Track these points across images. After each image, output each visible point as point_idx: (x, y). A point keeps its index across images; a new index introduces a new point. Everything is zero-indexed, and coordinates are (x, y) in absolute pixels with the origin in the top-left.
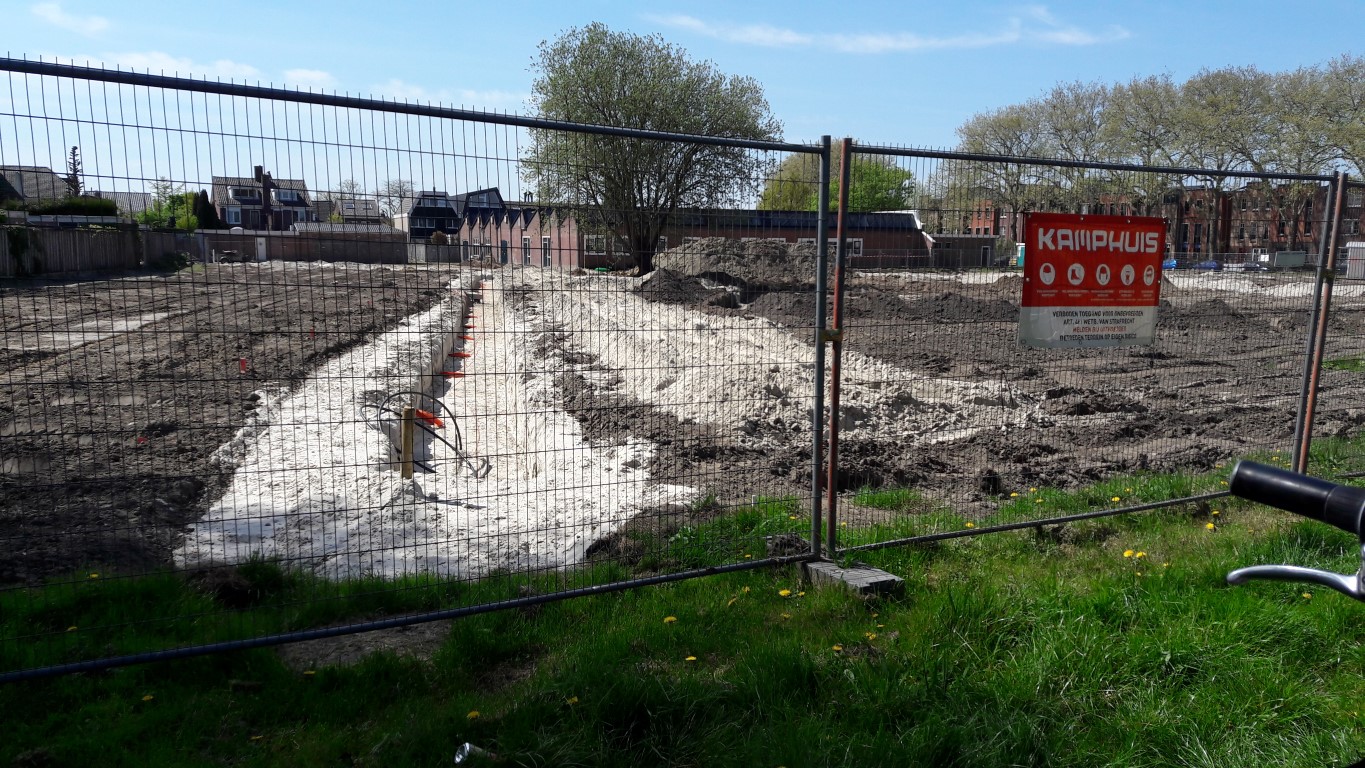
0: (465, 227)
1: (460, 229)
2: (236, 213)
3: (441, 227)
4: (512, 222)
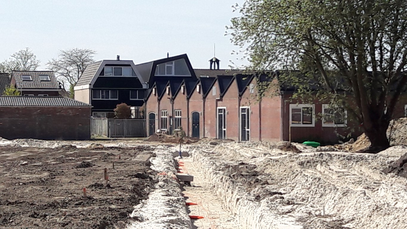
0: (153, 98)
1: (146, 101)
3: (125, 98)
4: (206, 91)
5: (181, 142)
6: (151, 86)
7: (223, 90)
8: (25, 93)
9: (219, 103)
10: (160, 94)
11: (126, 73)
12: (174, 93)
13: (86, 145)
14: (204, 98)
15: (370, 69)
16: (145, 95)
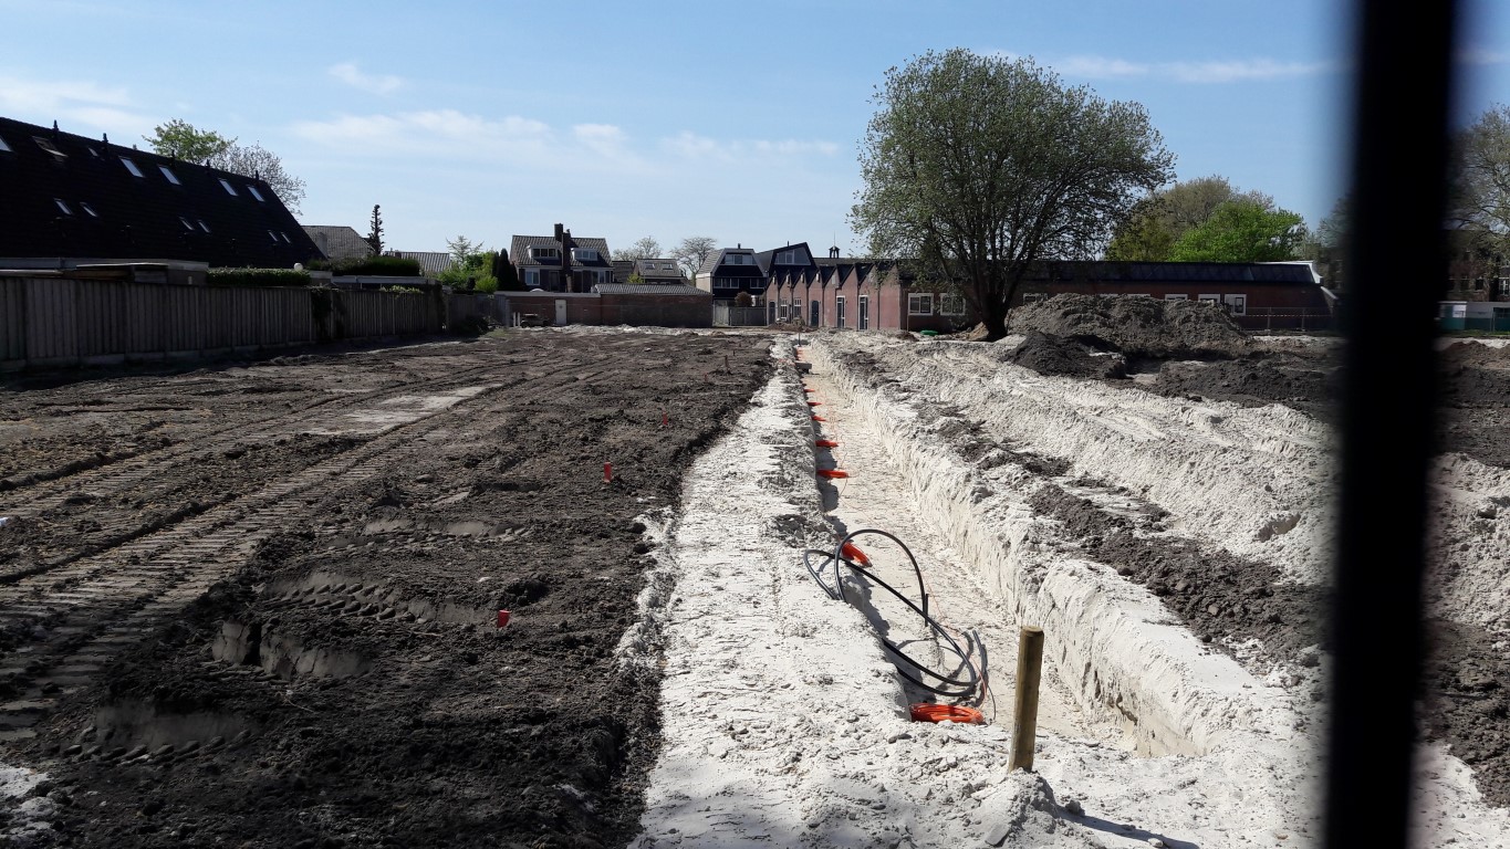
0: (773, 286)
1: (766, 290)
2: (536, 274)
3: (745, 287)
4: (826, 280)
5: (800, 330)
6: (771, 275)
7: (842, 279)
8: (649, 281)
9: (839, 291)
10: (780, 282)
11: (747, 262)
12: (794, 281)
13: (708, 332)
14: (824, 287)
15: (989, 257)
16: (765, 284)
